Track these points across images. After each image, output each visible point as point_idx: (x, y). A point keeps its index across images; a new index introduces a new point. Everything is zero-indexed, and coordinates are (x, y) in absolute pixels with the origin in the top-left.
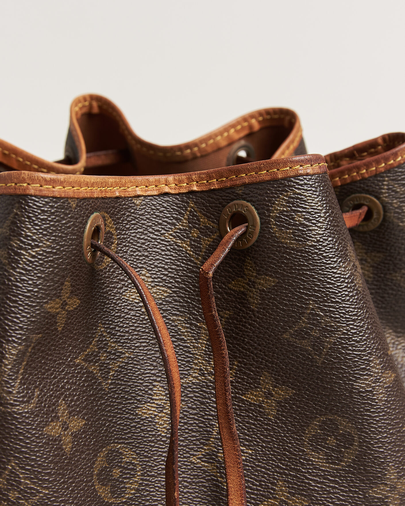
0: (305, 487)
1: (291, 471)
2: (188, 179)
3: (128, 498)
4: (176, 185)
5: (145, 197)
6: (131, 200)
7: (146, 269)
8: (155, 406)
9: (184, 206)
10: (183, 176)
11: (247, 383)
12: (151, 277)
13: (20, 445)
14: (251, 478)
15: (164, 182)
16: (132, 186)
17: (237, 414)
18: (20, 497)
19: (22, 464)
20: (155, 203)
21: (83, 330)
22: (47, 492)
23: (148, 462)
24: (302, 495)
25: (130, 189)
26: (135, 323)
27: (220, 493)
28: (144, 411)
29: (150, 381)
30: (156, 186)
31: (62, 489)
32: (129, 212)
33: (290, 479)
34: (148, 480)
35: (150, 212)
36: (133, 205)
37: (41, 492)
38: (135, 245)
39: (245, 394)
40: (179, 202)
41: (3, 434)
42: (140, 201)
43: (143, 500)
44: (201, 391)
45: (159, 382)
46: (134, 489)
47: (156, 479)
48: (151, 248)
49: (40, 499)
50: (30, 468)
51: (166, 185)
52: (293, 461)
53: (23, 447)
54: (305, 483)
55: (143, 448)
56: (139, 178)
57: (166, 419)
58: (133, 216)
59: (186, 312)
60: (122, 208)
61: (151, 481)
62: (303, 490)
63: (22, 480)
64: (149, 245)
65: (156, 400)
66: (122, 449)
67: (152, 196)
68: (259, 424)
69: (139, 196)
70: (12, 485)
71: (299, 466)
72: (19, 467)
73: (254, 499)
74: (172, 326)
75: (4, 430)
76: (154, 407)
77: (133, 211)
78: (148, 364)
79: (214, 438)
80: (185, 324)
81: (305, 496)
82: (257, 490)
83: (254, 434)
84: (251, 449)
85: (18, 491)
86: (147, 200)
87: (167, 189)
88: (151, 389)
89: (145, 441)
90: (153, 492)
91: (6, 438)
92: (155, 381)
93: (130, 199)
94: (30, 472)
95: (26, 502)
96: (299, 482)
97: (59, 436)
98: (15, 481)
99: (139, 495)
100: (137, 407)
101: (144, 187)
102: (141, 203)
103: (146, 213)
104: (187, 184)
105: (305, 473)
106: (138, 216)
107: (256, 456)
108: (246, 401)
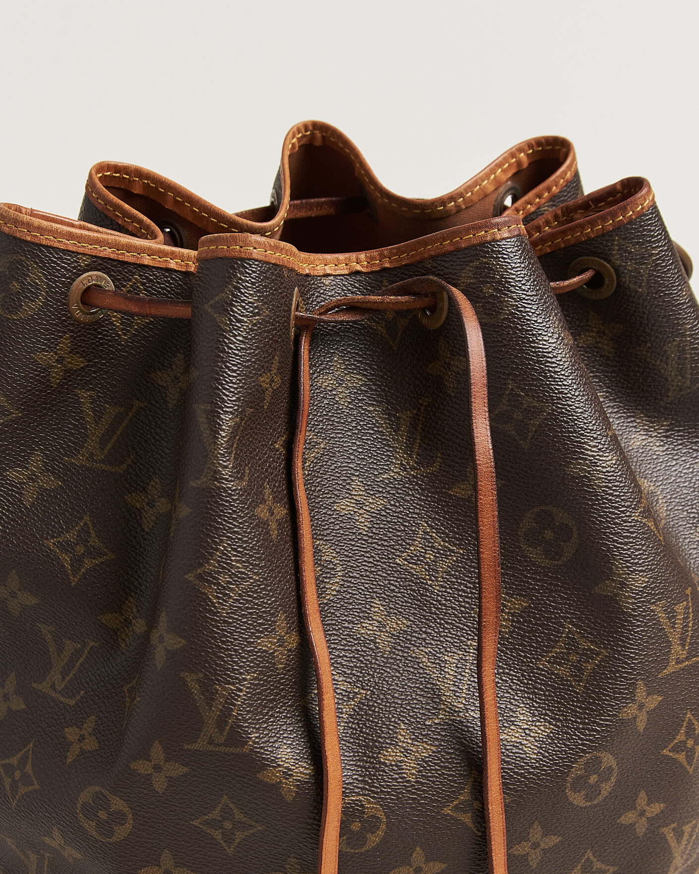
0: (524, 586)
1: (507, 570)
2: (380, 255)
3: (329, 599)
4: (368, 262)
5: (335, 276)
6: (320, 280)
7: (338, 354)
8: (354, 501)
9: (378, 285)
10: (375, 253)
11: (452, 475)
12: (344, 363)
13: (233, 525)
14: (465, 580)
15: (355, 260)
16: (321, 264)
17: (444, 511)
18: (231, 582)
19: (234, 545)
20: (346, 283)
21: (281, 414)
22: (257, 578)
23: (349, 561)
24: (521, 595)
25: (318, 268)
26: (329, 412)
27: (430, 597)
28: (343, 507)
29: (349, 475)
30: (346, 265)
31: (271, 576)
32: (319, 292)
33: (507, 579)
34: (350, 582)
35: (340, 293)
36: (322, 285)
37: (251, 578)
38: (326, 328)
39: (452, 488)
40: (372, 281)
41: (217, 512)
42: (330, 281)
43: (346, 603)
44: (404, 487)
45: (357, 476)
46: (335, 590)
47: (359, 581)
48: (342, 332)
49: (250, 585)
50: (242, 550)
51: (357, 263)
52: (509, 559)
53: (236, 526)
54: (524, 582)
55: (343, 546)
56: (328, 256)
57: (367, 517)
58: (323, 297)
59: (384, 402)
60: (311, 288)
61: (352, 583)
62: (521, 590)
63: (234, 563)
64: (341, 328)
65: (354, 495)
66: (321, 546)
67: (342, 275)
68: (469, 521)
69: (329, 275)
70: (224, 568)
71: (516, 564)
72: (231, 548)
73: (468, 603)
74: (369, 417)
75: (218, 507)
76: (353, 503)
77: (322, 291)
78: (346, 457)
79: (420, 538)
80: (383, 414)
81: (524, 596)
82: (471, 593)
83: (465, 532)
84: (462, 549)
85: (229, 575)
86: (337, 281)
87: (359, 268)
88: (349, 484)
89: (345, 539)
90: (356, 594)
91: (219, 516)
92: (354, 475)
93: (319, 278)
94: (242, 555)
95: (236, 587)
96: (516, 581)
97: (267, 520)
98: (227, 564)
99: (340, 597)
100: (334, 502)
101: (334, 265)
102: (330, 283)
103: (337, 295)
104: (380, 261)
105: (523, 570)
106: (328, 297)
107: (468, 556)
108: (454, 495)
